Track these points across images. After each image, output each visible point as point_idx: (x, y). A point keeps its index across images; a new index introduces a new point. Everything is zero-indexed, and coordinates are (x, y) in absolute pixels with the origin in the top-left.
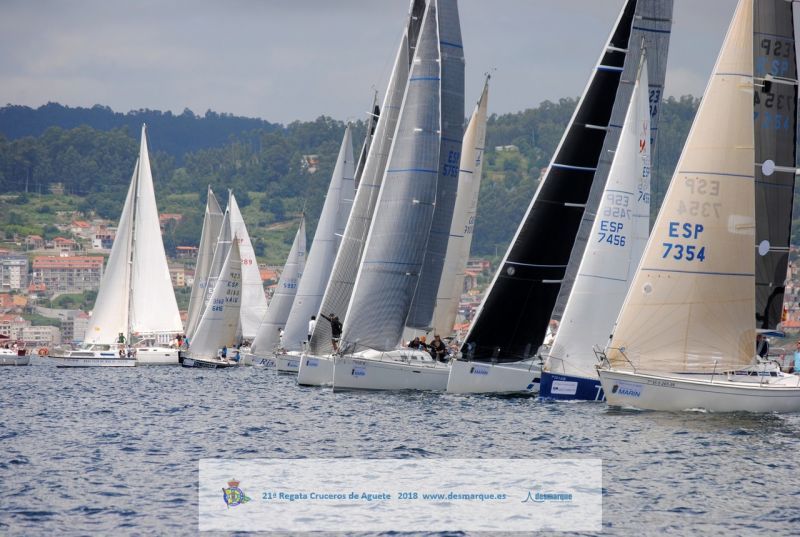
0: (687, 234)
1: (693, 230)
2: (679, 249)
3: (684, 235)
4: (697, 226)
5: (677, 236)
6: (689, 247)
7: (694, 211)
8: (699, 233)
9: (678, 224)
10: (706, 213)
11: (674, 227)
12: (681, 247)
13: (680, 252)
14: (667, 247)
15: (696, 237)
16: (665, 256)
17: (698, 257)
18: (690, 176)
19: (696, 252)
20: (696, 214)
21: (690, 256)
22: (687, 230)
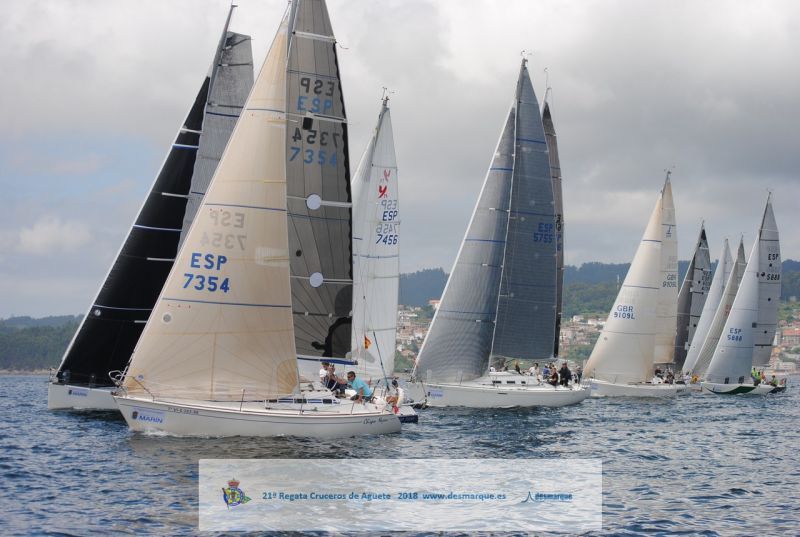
0: (209, 264)
1: (215, 261)
2: (200, 280)
3: (206, 266)
4: (220, 257)
5: (198, 266)
6: (211, 278)
7: (217, 243)
8: (222, 265)
9: (200, 255)
10: (230, 244)
11: (196, 258)
12: (203, 278)
13: (202, 283)
14: (188, 278)
15: (218, 268)
16: (185, 287)
17: (222, 288)
18: (214, 208)
19: (219, 283)
20: (219, 245)
21: (212, 287)
22: (209, 261)
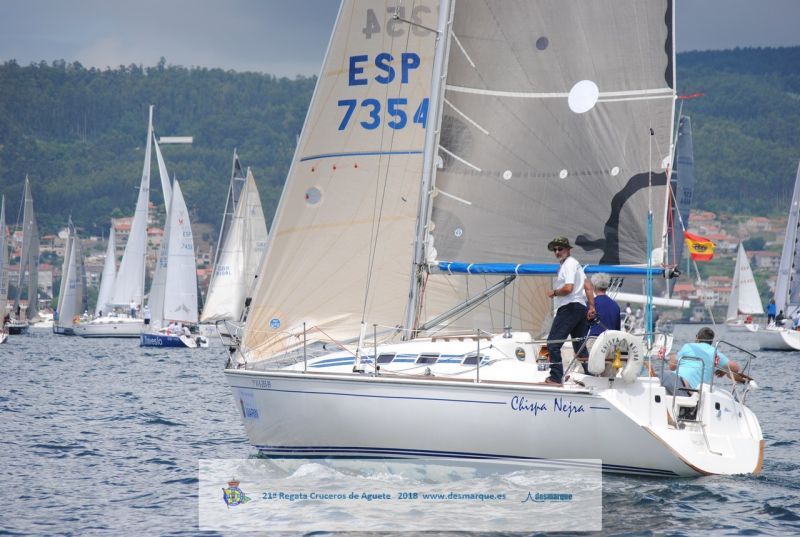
0: (385, 74)
1: (397, 66)
2: (371, 107)
3: (380, 79)
4: (405, 57)
5: (364, 82)
6: (391, 102)
8: (411, 71)
9: (364, 58)
11: (358, 65)
12: (376, 104)
13: (374, 114)
14: (347, 108)
15: (405, 80)
16: (342, 127)
17: (417, 121)
19: (411, 110)
21: (398, 119)
22: (385, 67)
